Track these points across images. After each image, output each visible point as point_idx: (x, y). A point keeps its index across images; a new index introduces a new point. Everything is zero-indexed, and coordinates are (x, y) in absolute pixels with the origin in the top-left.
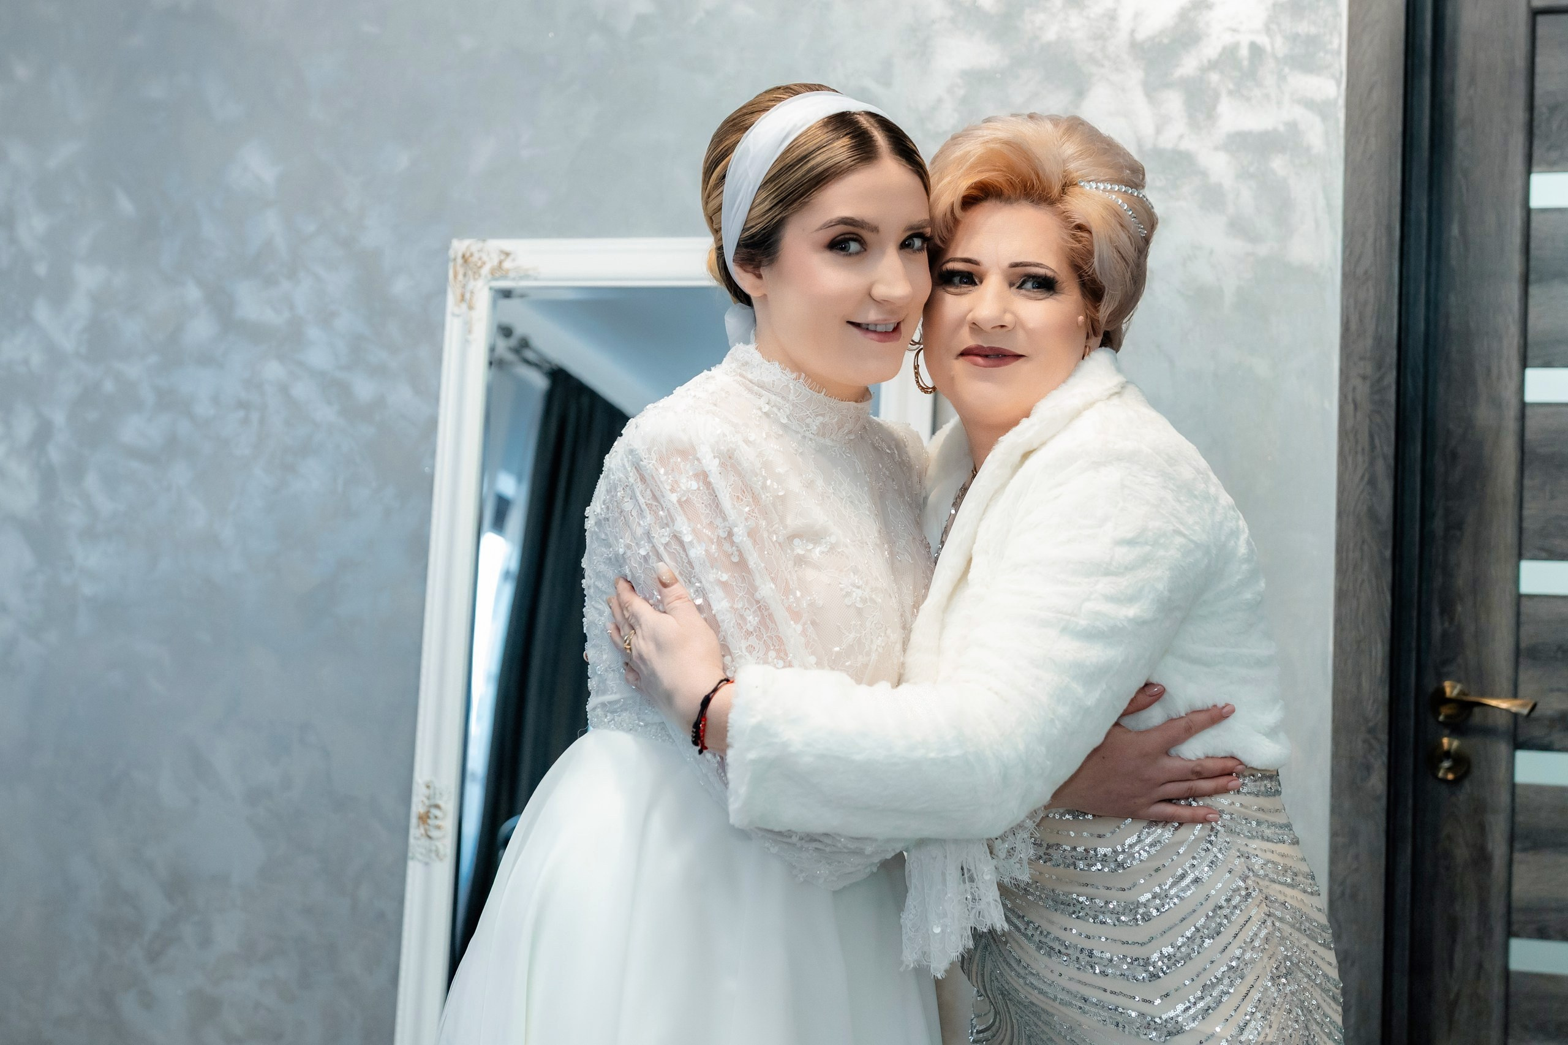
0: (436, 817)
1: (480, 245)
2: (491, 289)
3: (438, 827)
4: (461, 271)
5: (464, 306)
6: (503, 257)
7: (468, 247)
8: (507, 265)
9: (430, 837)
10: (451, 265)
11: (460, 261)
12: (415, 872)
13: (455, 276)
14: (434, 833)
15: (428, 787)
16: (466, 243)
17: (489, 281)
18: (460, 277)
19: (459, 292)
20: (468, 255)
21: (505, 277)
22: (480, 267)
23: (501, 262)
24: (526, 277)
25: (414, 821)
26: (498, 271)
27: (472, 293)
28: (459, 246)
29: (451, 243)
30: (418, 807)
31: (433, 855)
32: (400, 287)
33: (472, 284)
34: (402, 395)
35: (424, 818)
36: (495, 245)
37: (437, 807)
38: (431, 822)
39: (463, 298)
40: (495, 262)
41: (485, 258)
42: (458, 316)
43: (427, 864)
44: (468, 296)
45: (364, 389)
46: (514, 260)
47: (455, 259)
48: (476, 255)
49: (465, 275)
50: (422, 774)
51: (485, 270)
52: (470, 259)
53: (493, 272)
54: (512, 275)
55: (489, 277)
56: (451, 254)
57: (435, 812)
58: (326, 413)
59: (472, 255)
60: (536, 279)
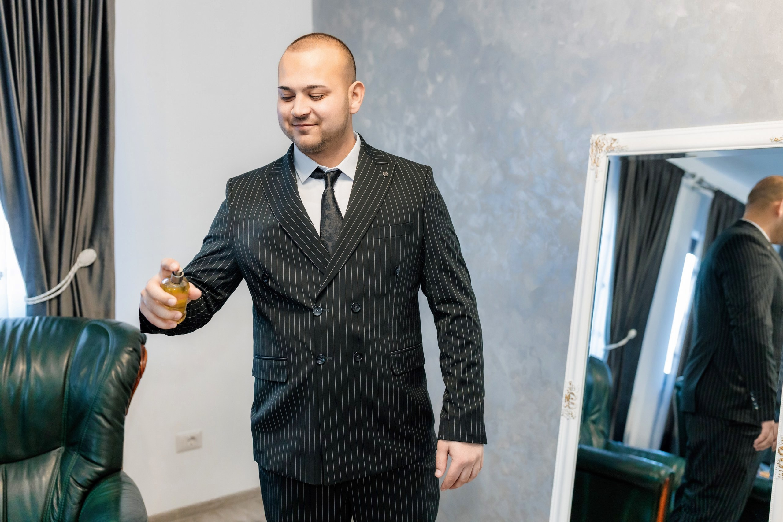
0: (572, 399)
1: (604, 136)
2: (607, 156)
3: (573, 404)
4: (594, 148)
5: (595, 165)
6: (613, 141)
7: (598, 138)
8: (614, 145)
9: (570, 408)
10: (591, 146)
11: (594, 144)
12: (563, 421)
13: (592, 151)
14: (571, 406)
15: (570, 384)
16: (598, 136)
17: (606, 153)
18: (594, 152)
19: (593, 159)
20: (597, 142)
21: (613, 151)
22: (602, 147)
23: (612, 144)
24: (622, 150)
25: (564, 398)
26: (610, 149)
27: (598, 158)
28: (594, 138)
29: (591, 136)
30: (565, 393)
31: (570, 415)
32: (572, 156)
33: (598, 154)
34: (571, 206)
35: (568, 398)
36: (610, 136)
37: (573, 394)
38: (571, 400)
39: (595, 163)
40: (609, 144)
41: (605, 142)
42: (593, 170)
43: (568, 419)
44: (596, 161)
45: (557, 204)
46: (617, 143)
47: (592, 144)
48: (601, 141)
49: (596, 151)
50: (568, 378)
51: (604, 149)
52: (600, 143)
53: (608, 148)
54: (615, 149)
55: (606, 151)
56: (591, 142)
57: (572, 396)
58: (542, 214)
59: (600, 141)
60: (627, 151)
